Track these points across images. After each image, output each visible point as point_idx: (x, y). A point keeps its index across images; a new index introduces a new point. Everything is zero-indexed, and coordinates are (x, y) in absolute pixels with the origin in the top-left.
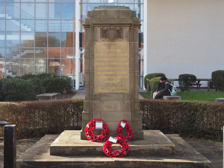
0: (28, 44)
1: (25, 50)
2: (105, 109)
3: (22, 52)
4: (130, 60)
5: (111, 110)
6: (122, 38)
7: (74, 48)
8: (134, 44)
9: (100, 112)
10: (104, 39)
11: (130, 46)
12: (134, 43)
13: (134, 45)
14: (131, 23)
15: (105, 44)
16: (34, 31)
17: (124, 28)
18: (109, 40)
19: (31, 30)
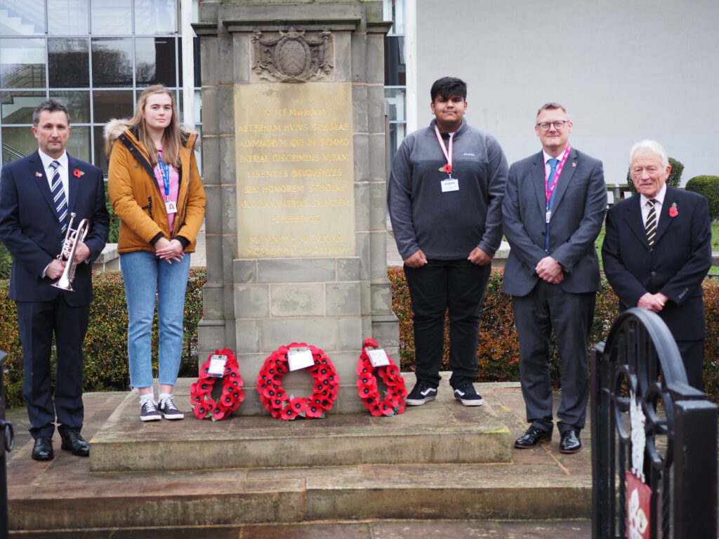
0: (25, 77)
1: (15, 99)
2: (275, 311)
3: (7, 103)
4: (355, 145)
5: (295, 313)
6: (328, 69)
7: (177, 88)
8: (369, 88)
9: (259, 323)
10: (265, 74)
11: (355, 98)
12: (370, 85)
13: (368, 93)
14: (358, 17)
15: (270, 93)
16: (43, 34)
17: (333, 35)
18: (285, 77)
19: (35, 31)
